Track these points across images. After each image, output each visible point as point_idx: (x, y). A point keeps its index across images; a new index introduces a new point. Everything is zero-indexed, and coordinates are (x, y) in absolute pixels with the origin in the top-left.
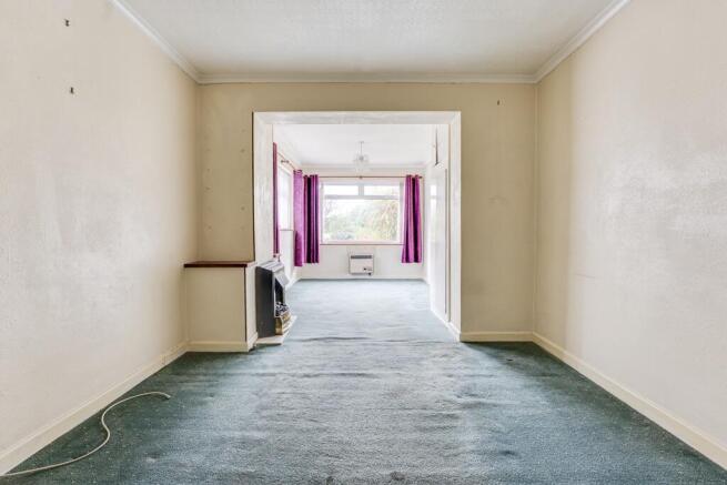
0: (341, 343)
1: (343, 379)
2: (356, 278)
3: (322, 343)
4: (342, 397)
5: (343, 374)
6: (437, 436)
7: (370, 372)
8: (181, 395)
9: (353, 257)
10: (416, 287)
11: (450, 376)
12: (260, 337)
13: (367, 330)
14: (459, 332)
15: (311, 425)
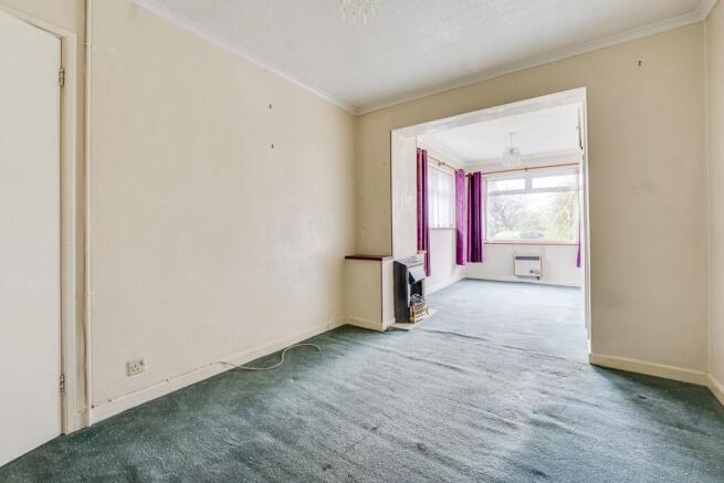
1: (437, 368)
2: (522, 281)
3: (443, 336)
4: (425, 381)
5: (440, 365)
8: (327, 350)
9: (518, 258)
11: (544, 393)
12: (397, 321)
15: (389, 392)
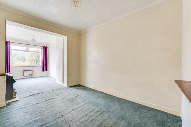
0: (39, 94)
2: (26, 78)
3: (33, 96)
4: (51, 104)
6: (74, 102)
7: (53, 98)
9: (25, 71)
10: (48, 78)
13: (43, 90)
14: (67, 85)
